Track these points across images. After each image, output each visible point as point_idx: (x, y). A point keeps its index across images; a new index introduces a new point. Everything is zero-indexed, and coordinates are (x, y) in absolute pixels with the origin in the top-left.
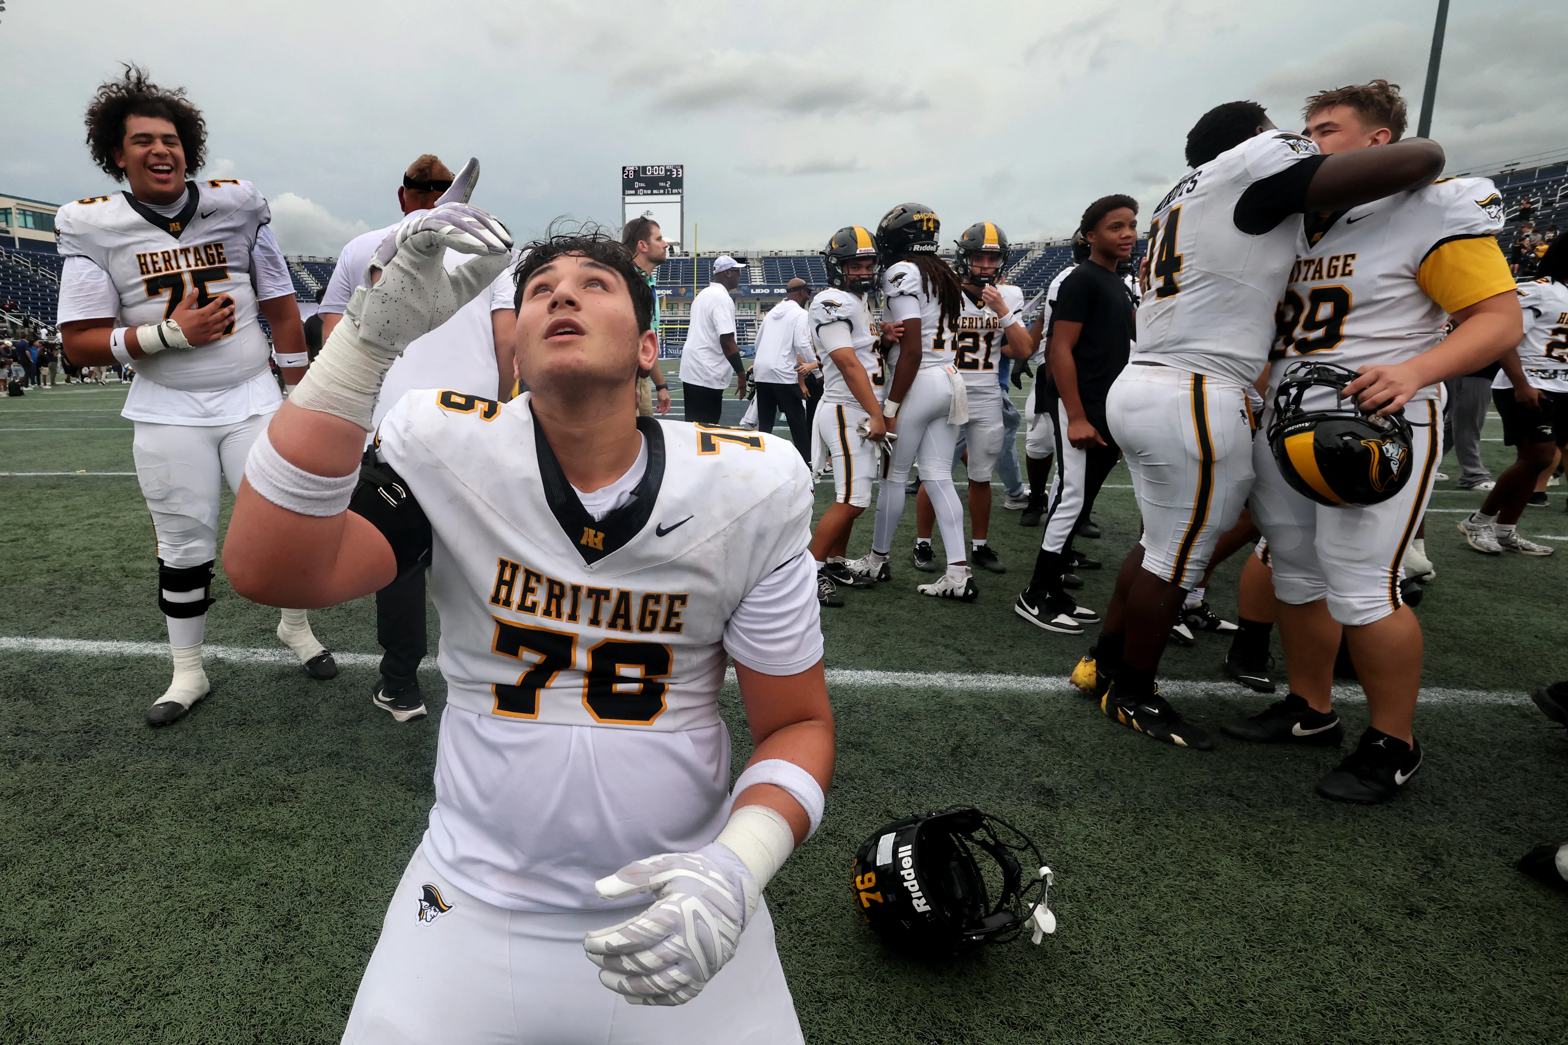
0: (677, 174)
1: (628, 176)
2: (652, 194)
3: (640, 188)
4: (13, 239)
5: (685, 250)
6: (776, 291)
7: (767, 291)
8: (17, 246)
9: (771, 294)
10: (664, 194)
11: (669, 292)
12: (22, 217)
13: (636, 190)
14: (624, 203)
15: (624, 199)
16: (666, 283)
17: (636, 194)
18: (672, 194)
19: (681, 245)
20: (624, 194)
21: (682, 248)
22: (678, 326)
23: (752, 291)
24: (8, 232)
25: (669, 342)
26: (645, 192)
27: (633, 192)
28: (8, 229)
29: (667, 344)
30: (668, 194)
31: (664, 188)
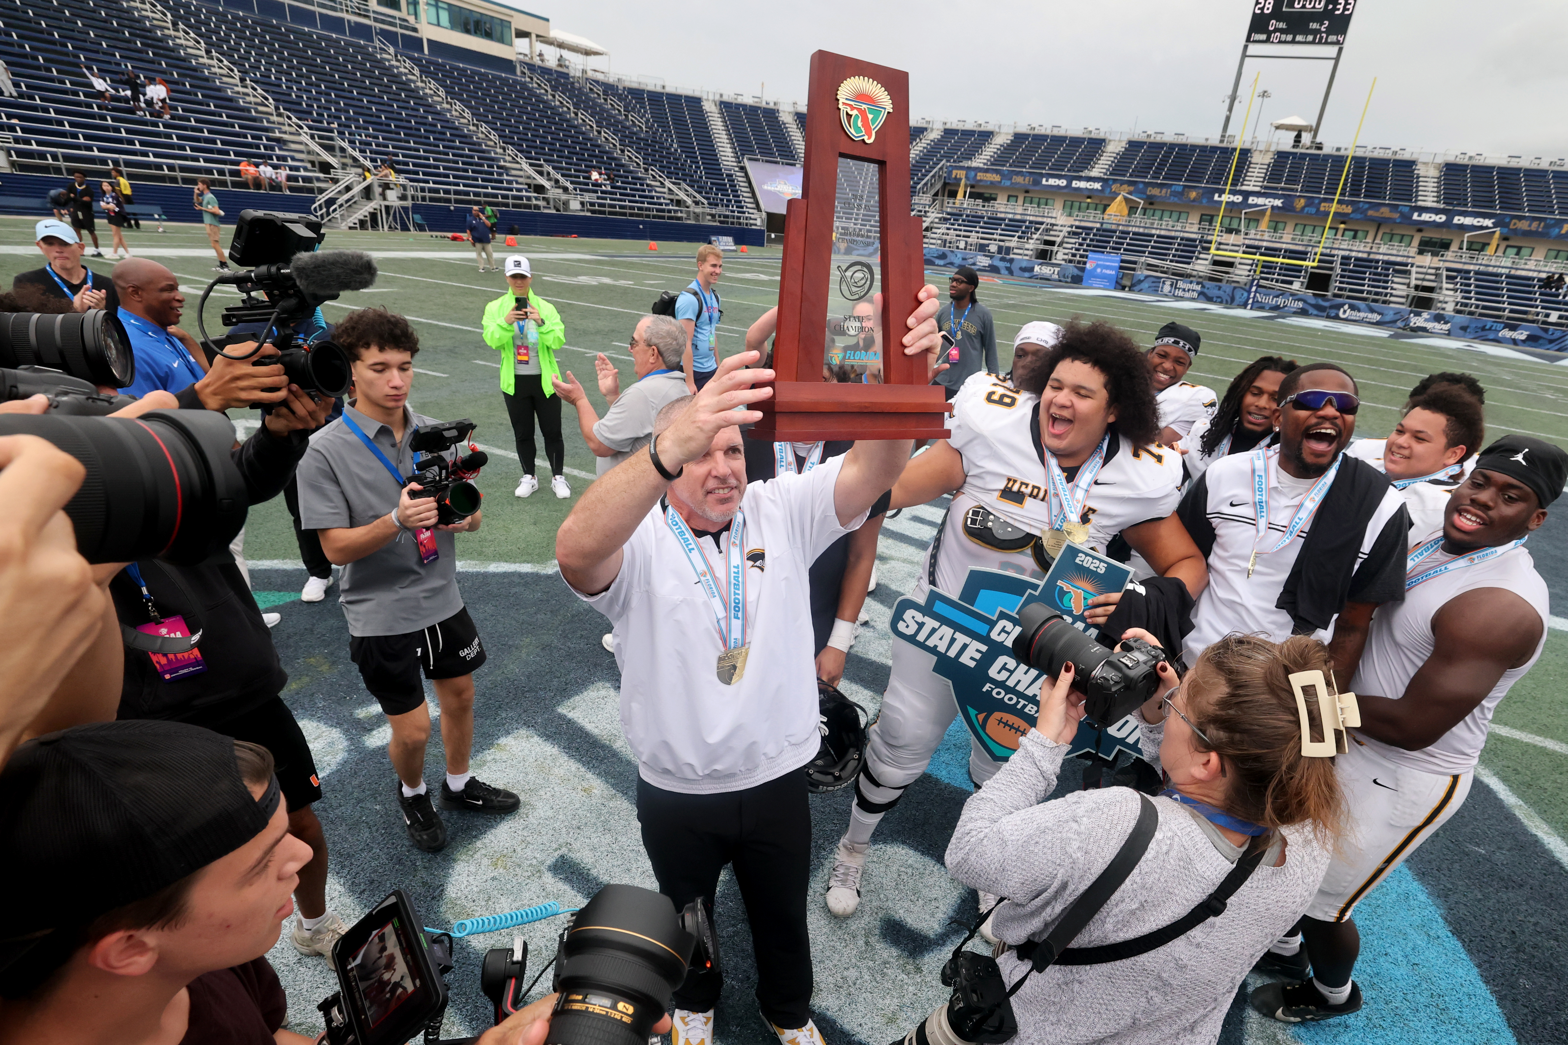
0: (1345, 9)
1: (1262, 9)
2: (1293, 42)
3: (1276, 30)
4: (420, 40)
5: (1318, 140)
6: (1457, 220)
7: (1442, 218)
8: (426, 51)
9: (1447, 224)
10: (1313, 42)
11: (1278, 203)
12: (433, 10)
13: (1269, 34)
14: (1244, 55)
15: (1246, 47)
16: (1276, 189)
17: (1267, 41)
18: (1326, 43)
19: (1315, 131)
20: (1248, 40)
21: (1315, 136)
22: (1280, 260)
23: (1415, 216)
24: (415, 30)
25: (1262, 282)
26: (1283, 37)
27: (1263, 37)
28: (417, 26)
29: (1258, 286)
30: (1320, 43)
31: (1316, 32)
